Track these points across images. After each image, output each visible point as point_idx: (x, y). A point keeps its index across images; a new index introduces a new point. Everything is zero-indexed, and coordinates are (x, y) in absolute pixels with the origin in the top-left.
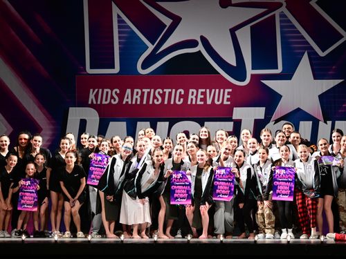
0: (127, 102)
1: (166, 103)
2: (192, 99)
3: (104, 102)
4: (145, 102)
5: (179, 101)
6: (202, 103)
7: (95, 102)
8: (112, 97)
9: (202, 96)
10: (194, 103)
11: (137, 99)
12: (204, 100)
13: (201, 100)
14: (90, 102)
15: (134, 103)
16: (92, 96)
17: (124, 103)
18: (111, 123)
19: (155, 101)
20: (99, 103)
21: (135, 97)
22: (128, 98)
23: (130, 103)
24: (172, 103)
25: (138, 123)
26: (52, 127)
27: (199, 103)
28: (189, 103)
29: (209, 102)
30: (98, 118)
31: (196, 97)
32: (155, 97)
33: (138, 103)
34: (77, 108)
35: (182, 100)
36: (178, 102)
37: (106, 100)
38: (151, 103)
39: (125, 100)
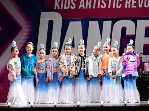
0: (82, 7)
1: (109, 7)
2: (128, 4)
3: (65, 8)
4: (94, 7)
5: (119, 5)
6: (135, 7)
7: (59, 8)
8: (71, 4)
9: (135, 2)
10: (129, 7)
11: (88, 5)
12: (137, 4)
13: (135, 4)
14: (55, 8)
15: (86, 8)
16: (57, 4)
17: (80, 8)
18: (70, 22)
19: (102, 6)
20: (62, 8)
21: (87, 3)
22: (82, 4)
23: (84, 8)
24: (114, 7)
25: (90, 22)
26: (29, 26)
27: (133, 6)
28: (126, 7)
29: (140, 6)
30: (61, 19)
31: (131, 3)
32: (101, 3)
33: (90, 7)
34: (46, 12)
35: (121, 5)
36: (118, 7)
37: (67, 6)
38: (99, 7)
39: (80, 6)
